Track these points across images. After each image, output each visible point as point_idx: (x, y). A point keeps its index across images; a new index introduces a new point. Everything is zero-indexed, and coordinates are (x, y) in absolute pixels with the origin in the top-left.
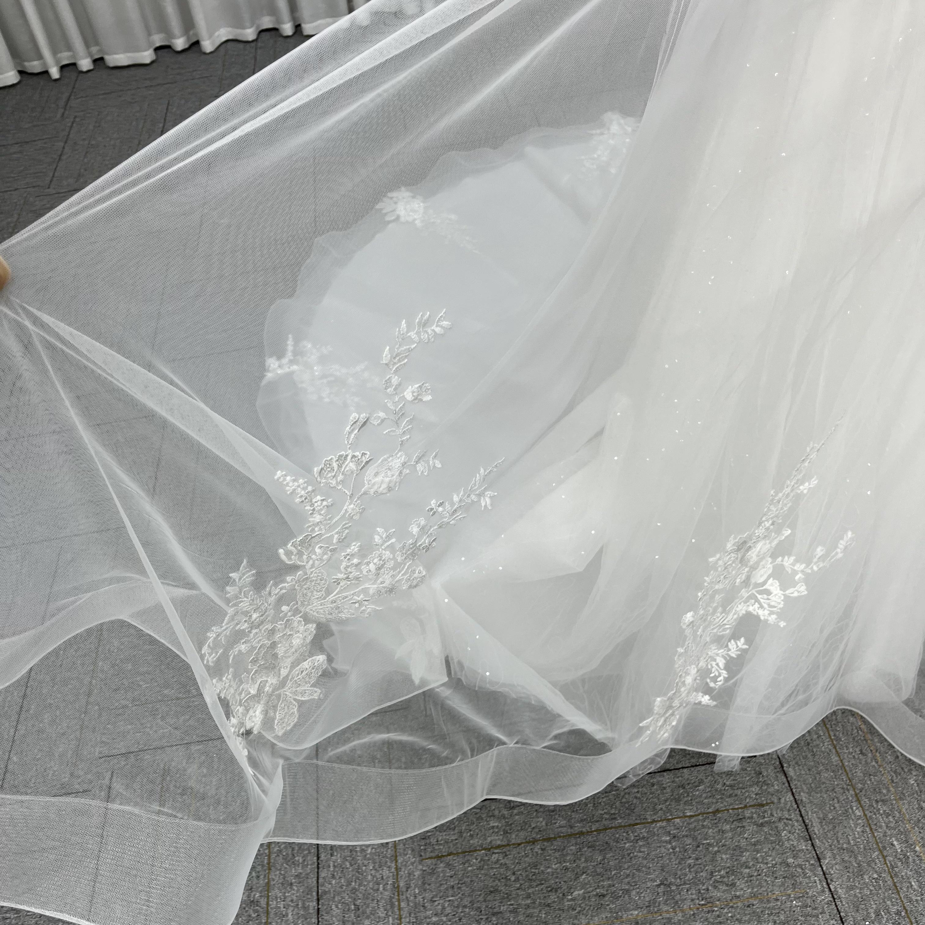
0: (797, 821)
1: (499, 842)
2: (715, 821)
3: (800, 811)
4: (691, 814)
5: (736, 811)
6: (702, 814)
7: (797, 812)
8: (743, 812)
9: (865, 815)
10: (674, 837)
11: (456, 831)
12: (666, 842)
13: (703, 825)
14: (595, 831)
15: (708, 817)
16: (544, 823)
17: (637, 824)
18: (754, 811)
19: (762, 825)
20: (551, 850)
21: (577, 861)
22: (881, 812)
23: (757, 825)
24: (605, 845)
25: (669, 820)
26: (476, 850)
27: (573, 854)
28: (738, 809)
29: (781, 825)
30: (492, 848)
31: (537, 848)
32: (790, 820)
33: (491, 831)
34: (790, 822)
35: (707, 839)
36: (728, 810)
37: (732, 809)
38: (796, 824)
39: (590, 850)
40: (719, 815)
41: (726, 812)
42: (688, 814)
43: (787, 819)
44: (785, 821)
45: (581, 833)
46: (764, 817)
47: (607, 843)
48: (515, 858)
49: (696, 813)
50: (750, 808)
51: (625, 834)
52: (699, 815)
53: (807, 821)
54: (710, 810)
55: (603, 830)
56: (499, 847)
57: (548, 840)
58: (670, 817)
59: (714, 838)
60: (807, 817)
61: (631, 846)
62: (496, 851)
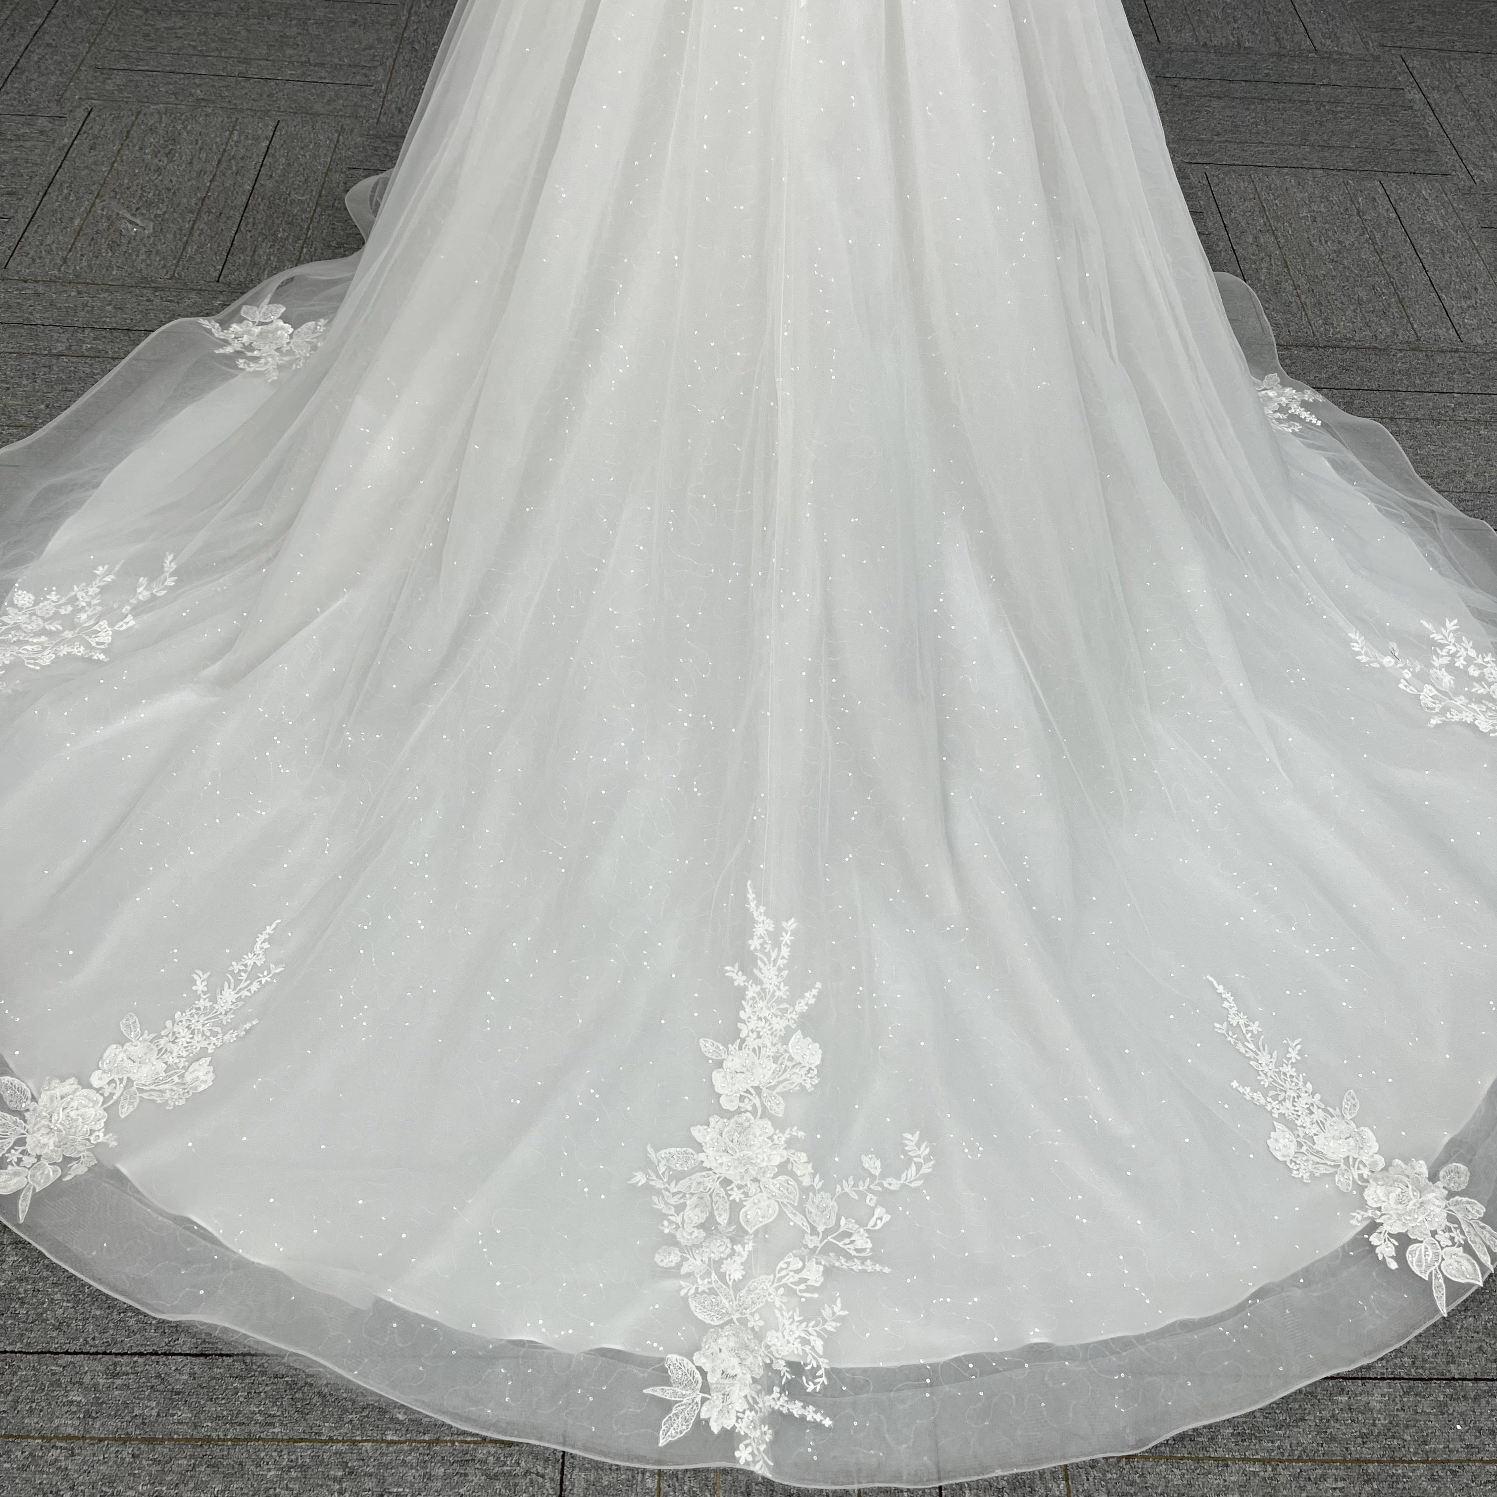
0: (552, 1480)
1: (70, 1430)
2: (426, 1458)
3: (563, 1464)
4: (395, 1438)
5: (465, 1446)
6: (411, 1441)
7: (559, 1466)
8: (475, 1450)
9: (659, 1489)
10: (351, 1473)
11: (10, 1398)
12: (335, 1479)
13: (404, 1461)
14: (230, 1440)
15: (418, 1449)
16: (154, 1413)
17: (302, 1440)
18: (493, 1450)
19: (496, 1477)
20: (148, 1459)
21: (181, 1486)
22: (686, 1488)
23: (487, 1476)
24: (236, 1466)
25: (354, 1442)
26: (28, 1437)
27: (181, 1473)
28: (469, 1442)
29: (523, 1483)
30: (56, 1437)
31: (127, 1452)
32: (543, 1477)
33: (66, 1409)
34: (540, 1480)
35: (400, 1486)
36: (453, 1442)
37: (461, 1442)
38: (548, 1485)
39: (209, 1470)
40: (438, 1448)
41: (449, 1444)
42: (389, 1438)
43: (538, 1474)
44: (534, 1476)
45: (208, 1440)
46: (505, 1464)
47: (241, 1464)
48: (84, 1462)
49: (403, 1438)
50: (489, 1445)
51: (274, 1454)
52: (405, 1442)
53: (567, 1483)
54: (427, 1438)
55: (245, 1440)
56: (69, 1438)
57: (151, 1441)
58: (358, 1438)
59: (412, 1484)
60: (569, 1476)
61: (277, 1476)
62: (59, 1444)
